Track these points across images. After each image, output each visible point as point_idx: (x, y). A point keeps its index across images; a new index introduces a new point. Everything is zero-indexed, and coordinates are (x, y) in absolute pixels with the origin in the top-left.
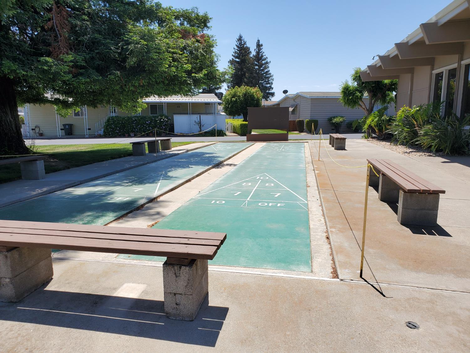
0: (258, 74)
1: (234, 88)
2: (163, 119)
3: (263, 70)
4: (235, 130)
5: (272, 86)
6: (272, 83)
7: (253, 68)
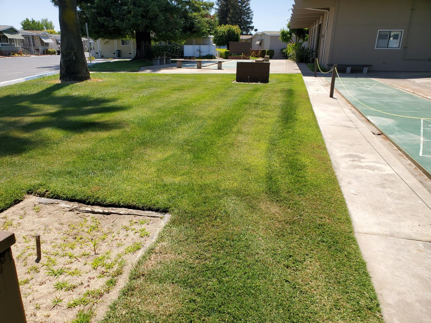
0: (240, 10)
1: (221, 26)
2: (178, 48)
3: (245, 7)
4: (221, 55)
5: (252, 21)
6: (252, 18)
7: (237, 4)
